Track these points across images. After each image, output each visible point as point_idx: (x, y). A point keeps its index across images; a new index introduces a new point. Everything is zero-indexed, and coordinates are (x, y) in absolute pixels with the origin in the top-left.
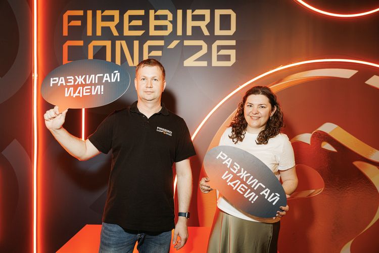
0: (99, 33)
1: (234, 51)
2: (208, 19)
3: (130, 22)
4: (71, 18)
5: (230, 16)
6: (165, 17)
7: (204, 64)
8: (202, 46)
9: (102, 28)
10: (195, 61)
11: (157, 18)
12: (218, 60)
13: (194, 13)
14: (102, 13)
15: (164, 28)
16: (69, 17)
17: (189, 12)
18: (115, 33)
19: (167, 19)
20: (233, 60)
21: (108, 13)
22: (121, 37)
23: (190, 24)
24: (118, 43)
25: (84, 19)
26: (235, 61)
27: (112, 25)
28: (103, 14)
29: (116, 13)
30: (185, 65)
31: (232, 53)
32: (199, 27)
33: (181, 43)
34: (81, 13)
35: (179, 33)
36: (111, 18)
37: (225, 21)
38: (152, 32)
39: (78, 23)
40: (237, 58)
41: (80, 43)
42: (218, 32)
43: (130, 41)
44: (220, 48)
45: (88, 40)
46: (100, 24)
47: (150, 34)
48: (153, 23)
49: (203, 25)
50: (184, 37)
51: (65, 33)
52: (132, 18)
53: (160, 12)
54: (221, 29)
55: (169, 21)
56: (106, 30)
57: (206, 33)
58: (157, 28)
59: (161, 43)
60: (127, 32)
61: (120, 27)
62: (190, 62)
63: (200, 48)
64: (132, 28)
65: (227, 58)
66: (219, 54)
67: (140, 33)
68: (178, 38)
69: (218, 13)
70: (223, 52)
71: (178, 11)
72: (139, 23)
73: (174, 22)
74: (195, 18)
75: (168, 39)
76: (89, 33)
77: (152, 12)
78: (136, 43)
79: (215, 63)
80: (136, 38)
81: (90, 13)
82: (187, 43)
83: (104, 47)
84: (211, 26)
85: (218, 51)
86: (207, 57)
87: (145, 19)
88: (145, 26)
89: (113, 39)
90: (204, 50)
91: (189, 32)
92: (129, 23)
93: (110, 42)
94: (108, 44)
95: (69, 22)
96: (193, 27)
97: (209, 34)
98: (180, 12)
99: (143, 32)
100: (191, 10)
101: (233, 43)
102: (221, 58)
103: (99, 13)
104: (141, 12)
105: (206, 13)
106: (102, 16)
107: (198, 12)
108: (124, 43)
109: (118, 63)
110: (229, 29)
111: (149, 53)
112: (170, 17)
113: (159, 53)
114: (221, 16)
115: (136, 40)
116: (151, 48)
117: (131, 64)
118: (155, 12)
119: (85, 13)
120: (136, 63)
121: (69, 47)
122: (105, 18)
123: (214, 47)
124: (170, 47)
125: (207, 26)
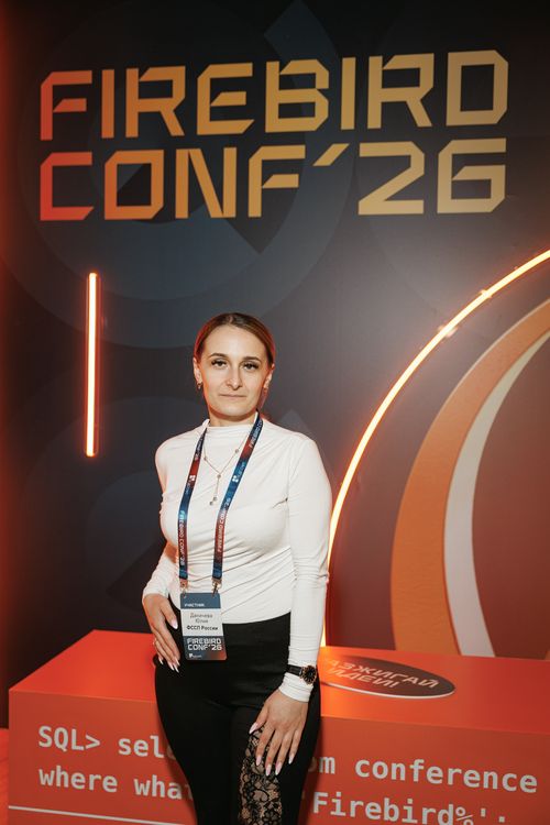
0: (132, 130)
1: (502, 168)
2: (427, 82)
3: (213, 96)
4: (61, 93)
5: (490, 69)
6: (307, 81)
7: (416, 207)
8: (409, 157)
9: (141, 115)
10: (391, 198)
11: (287, 82)
12: (454, 196)
13: (389, 66)
14: (141, 75)
15: (306, 110)
16: (56, 89)
17: (375, 63)
18: (176, 129)
19: (313, 86)
20: (498, 194)
21: (155, 74)
22: (191, 139)
23: (378, 95)
24: (182, 155)
25: (92, 93)
26: (503, 197)
27: (166, 107)
28: (144, 79)
29: (176, 75)
30: (361, 212)
31: (496, 175)
32: (403, 106)
33: (352, 152)
34: (85, 77)
35: (348, 121)
36: (164, 89)
37: (477, 88)
38: (274, 123)
39: (79, 105)
40: (508, 191)
41: (84, 158)
42: (455, 116)
43: (212, 148)
44: (460, 161)
45: (104, 150)
46: (136, 106)
47: (268, 129)
48: (275, 97)
49: (412, 97)
50: (362, 133)
51: (47, 133)
52: (218, 86)
53: (296, 67)
54: (465, 107)
55: (321, 91)
56: (151, 122)
57: (422, 119)
58: (287, 111)
59: (297, 152)
60: (206, 126)
61: (187, 112)
62: (375, 204)
63: (403, 163)
64: (219, 114)
65: (481, 189)
66: (456, 178)
67: (239, 126)
68: (342, 136)
69: (457, 61)
70: (469, 173)
71: (345, 60)
72: (238, 98)
73: (333, 94)
74: (391, 79)
75: (315, 142)
76: (108, 131)
77: (273, 70)
78: (230, 155)
79: (447, 204)
80: (231, 140)
81: (108, 76)
82: (368, 150)
83: (146, 169)
84: (436, 102)
85: (455, 171)
86: (424, 188)
87: (255, 87)
88: (255, 108)
89: (170, 146)
90: (416, 170)
91: (374, 120)
92: (212, 100)
93: (161, 152)
94: (155, 158)
95: (56, 103)
96: (386, 106)
97: (429, 124)
98: (349, 65)
99: (248, 122)
100: (380, 59)
101: (498, 145)
102: (461, 190)
103: (133, 75)
104: (244, 70)
105: (424, 63)
106: (142, 85)
107: (400, 62)
108: (197, 155)
109: (182, 211)
110: (488, 106)
111: (265, 179)
112: (323, 78)
113: (290, 181)
114: (465, 69)
115: (230, 146)
116: (270, 168)
117: (214, 211)
118: (281, 68)
119: (97, 79)
120: (230, 211)
121: (56, 169)
122: (149, 90)
123: (445, 159)
124: (319, 163)
125: (426, 101)
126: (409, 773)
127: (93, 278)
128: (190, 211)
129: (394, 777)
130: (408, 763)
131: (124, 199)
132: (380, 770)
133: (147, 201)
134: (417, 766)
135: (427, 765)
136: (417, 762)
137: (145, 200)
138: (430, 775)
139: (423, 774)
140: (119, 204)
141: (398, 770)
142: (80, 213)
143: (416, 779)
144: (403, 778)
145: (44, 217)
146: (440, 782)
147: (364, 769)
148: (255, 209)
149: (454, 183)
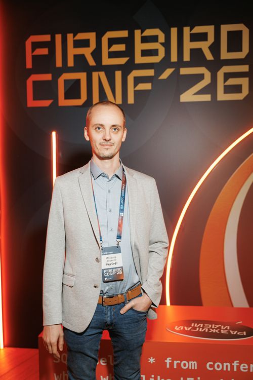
0: (71, 63)
1: (247, 79)
2: (211, 39)
3: (110, 47)
4: (36, 45)
5: (240, 32)
6: (154, 39)
7: (207, 98)
8: (203, 74)
9: (75, 56)
10: (195, 94)
11: (145, 40)
12: (225, 92)
13: (193, 31)
14: (74, 36)
15: (154, 53)
16: (33, 43)
17: (187, 31)
18: (92, 62)
19: (157, 41)
20: (246, 91)
21: (81, 36)
22: (99, 67)
23: (188, 45)
24: (95, 75)
25: (51, 45)
26: (248, 92)
27: (87, 52)
28: (76, 38)
29: (91, 36)
30: (181, 101)
31: (244, 82)
32: (200, 50)
33: (177, 72)
34: (47, 38)
35: (174, 58)
36: (86, 44)
37: (235, 41)
38: (139, 59)
39: (45, 51)
40: (250, 89)
41: (48, 77)
42: (225, 55)
43: (110, 71)
44: (227, 76)
45: (57, 73)
46: (72, 51)
47: (137, 62)
48: (139, 46)
49: (204, 46)
50: (181, 63)
51: (29, 65)
52: (112, 42)
53: (149, 32)
54: (229, 50)
55: (162, 44)
56: (81, 59)
57: (209, 56)
58: (145, 53)
59: (150, 73)
60: (106, 61)
61: (97, 54)
62: (188, 97)
63: (201, 77)
64: (112, 55)
65: (237, 89)
66: (226, 84)
67: (122, 61)
68: (171, 65)
69: (225, 29)
70: (232, 82)
71: (172, 29)
72: (121, 47)
73: (167, 45)
74: (195, 38)
75: (159, 68)
76: (59, 64)
77: (138, 34)
78: (118, 74)
79: (222, 96)
80: (118, 67)
81: (58, 37)
82: (184, 71)
83: (78, 82)
84: (215, 48)
85: (225, 80)
86: (211, 89)
87: (129, 42)
88: (130, 52)
89: (89, 71)
90: (207, 80)
91: (187, 57)
93: (85, 74)
94: (82, 76)
95: (33, 50)
96: (192, 50)
97: (212, 59)
98: (174, 31)
99: (126, 59)
100: (189, 28)
101: (245, 68)
102: (228, 89)
103: (70, 37)
104: (124, 34)
105: (210, 30)
106: (75, 41)
107: (198, 29)
108: (102, 75)
109: (96, 101)
110: (240, 50)
111: (135, 86)
112: (162, 38)
113: (147, 86)
114: (229, 33)
115: (119, 70)
116: (138, 80)
118: (142, 33)
119: (53, 38)
120: (119, 100)
121: (34, 82)
122: (78, 44)
123: (220, 75)
124: (161, 78)
125: (210, 48)
126: (232, 367)
127: (54, 134)
129: (225, 369)
130: (231, 362)
131: (67, 96)
132: (218, 366)
133: (79, 97)
134: (235, 364)
135: (240, 363)
136: (236, 362)
137: (78, 96)
138: (242, 367)
139: (238, 367)
140: (66, 98)
141: (227, 366)
142: (47, 103)
143: (235, 370)
144: (229, 369)
145: (29, 105)
146: (247, 371)
147: (210, 366)
148: (131, 100)
149: (225, 86)
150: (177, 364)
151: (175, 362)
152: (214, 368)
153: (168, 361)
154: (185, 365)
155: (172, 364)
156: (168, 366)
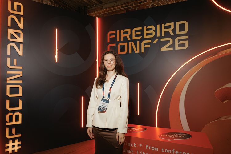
0: (122, 40)
1: (187, 41)
2: (173, 27)
3: (135, 33)
4: (111, 35)
5: (184, 24)
6: (151, 29)
7: (171, 49)
10: (167, 48)
11: (147, 30)
12: (178, 47)
13: (166, 25)
14: (123, 31)
15: (151, 34)
17: (163, 25)
18: (129, 39)
19: (152, 30)
20: (187, 46)
21: (125, 30)
22: (132, 40)
23: (164, 30)
24: (130, 43)
25: (116, 34)
26: (188, 46)
27: (127, 35)
29: (129, 30)
30: (161, 50)
31: (186, 42)
32: (168, 32)
33: (159, 40)
34: (114, 32)
35: (158, 35)
36: (127, 33)
37: (182, 27)
38: (145, 37)
39: (114, 36)
40: (189, 45)
41: (115, 45)
42: (178, 33)
43: (135, 42)
44: (179, 40)
45: (118, 43)
46: (122, 36)
48: (146, 32)
49: (170, 30)
50: (161, 37)
51: (109, 41)
52: (136, 31)
53: (149, 27)
54: (180, 31)
55: (153, 31)
56: (125, 38)
57: (172, 34)
58: (148, 34)
59: (150, 41)
60: (134, 38)
61: (131, 36)
62: (164, 49)
63: (169, 41)
64: (136, 36)
65: (184, 45)
67: (140, 38)
68: (157, 38)
69: (178, 23)
70: (181, 42)
71: (158, 25)
72: (139, 33)
73: (156, 31)
74: (166, 27)
75: (153, 39)
76: (118, 40)
77: (145, 28)
78: (138, 42)
79: (177, 48)
80: (138, 40)
81: (118, 31)
82: (162, 40)
83: (124, 46)
84: (174, 31)
86: (173, 46)
87: (142, 31)
88: (142, 34)
89: (128, 42)
90: (171, 42)
91: (163, 35)
93: (127, 43)
94: (126, 44)
97: (173, 34)
98: (158, 26)
99: (141, 37)
100: (164, 24)
101: (187, 37)
102: (180, 45)
103: (122, 31)
104: (140, 28)
105: (172, 24)
106: (123, 32)
107: (168, 24)
108: (133, 43)
109: (130, 52)
110: (184, 30)
111: (144, 46)
112: (154, 28)
113: (149, 46)
114: (180, 24)
115: (138, 41)
116: (145, 44)
117: (136, 52)
118: (147, 27)
119: (116, 32)
120: (138, 52)
121: (110, 47)
122: (124, 33)
123: (176, 40)
124: (154, 42)
125: (172, 31)
126: (172, 152)
128: (132, 52)
129: (169, 152)
130: (172, 150)
131: (121, 51)
134: (173, 151)
135: (175, 151)
136: (173, 150)
137: (124, 51)
138: (176, 152)
140: (120, 51)
141: (170, 151)
143: (173, 153)
144: (171, 153)
147: (163, 150)
148: (143, 51)
149: (178, 44)
150: (150, 148)
151: (150, 147)
152: (165, 151)
153: (147, 146)
154: (153, 149)
155: (148, 148)
156: (147, 148)
